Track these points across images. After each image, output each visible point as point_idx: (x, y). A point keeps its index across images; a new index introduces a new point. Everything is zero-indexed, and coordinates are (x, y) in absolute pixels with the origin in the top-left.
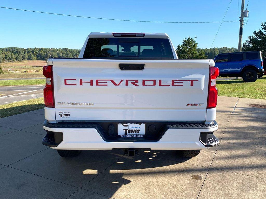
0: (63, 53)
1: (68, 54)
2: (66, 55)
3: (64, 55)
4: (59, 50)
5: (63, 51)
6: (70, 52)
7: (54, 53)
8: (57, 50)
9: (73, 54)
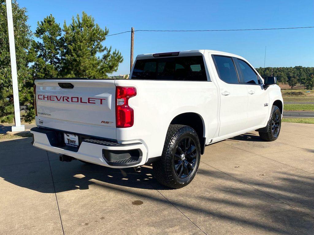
0: (294, 73)
1: (301, 74)
2: (298, 75)
3: (296, 75)
4: (290, 69)
5: (295, 70)
6: (304, 71)
7: (283, 73)
8: (287, 69)
9: (308, 73)
